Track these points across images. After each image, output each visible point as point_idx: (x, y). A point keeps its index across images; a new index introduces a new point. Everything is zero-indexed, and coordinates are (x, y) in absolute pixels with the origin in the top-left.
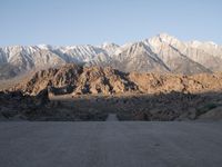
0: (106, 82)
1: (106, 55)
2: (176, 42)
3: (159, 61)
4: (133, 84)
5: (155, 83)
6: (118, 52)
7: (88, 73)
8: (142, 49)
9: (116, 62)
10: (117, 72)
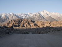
0: (29, 24)
1: (29, 16)
2: (48, 13)
3: (43, 18)
4: (36, 24)
5: (42, 24)
6: (32, 15)
7: (24, 21)
8: (39, 15)
9: (32, 18)
10: (32, 21)
